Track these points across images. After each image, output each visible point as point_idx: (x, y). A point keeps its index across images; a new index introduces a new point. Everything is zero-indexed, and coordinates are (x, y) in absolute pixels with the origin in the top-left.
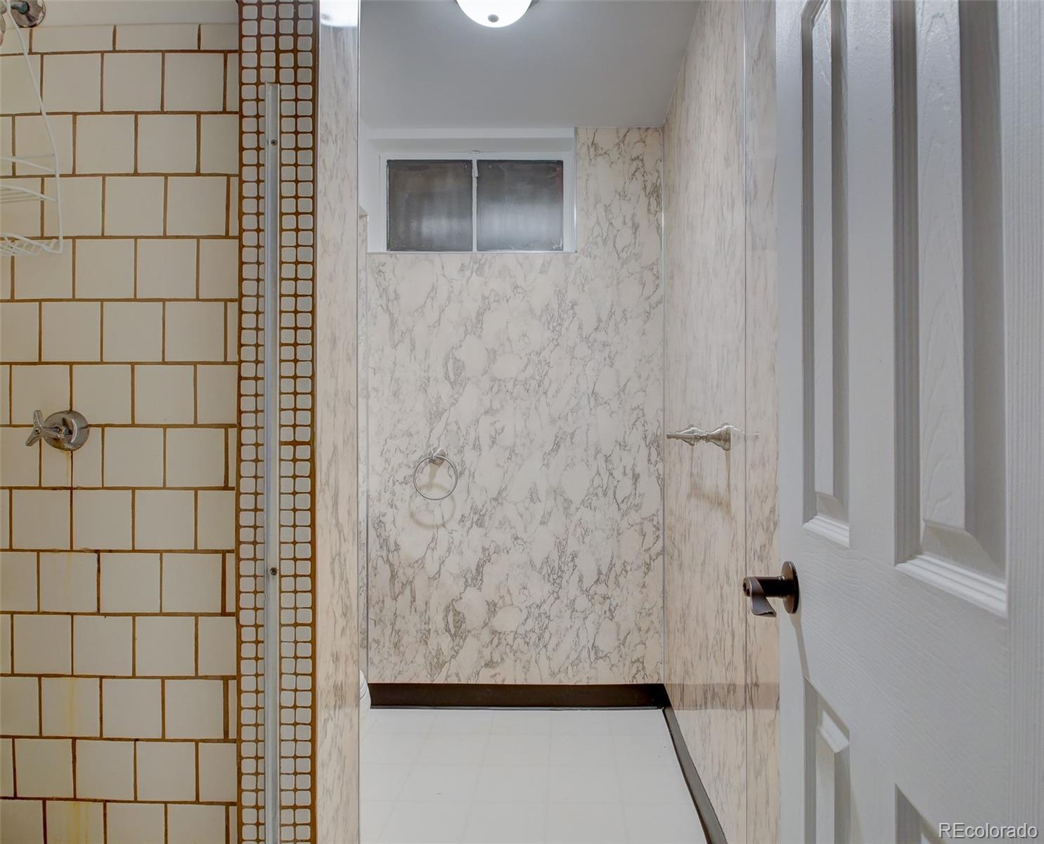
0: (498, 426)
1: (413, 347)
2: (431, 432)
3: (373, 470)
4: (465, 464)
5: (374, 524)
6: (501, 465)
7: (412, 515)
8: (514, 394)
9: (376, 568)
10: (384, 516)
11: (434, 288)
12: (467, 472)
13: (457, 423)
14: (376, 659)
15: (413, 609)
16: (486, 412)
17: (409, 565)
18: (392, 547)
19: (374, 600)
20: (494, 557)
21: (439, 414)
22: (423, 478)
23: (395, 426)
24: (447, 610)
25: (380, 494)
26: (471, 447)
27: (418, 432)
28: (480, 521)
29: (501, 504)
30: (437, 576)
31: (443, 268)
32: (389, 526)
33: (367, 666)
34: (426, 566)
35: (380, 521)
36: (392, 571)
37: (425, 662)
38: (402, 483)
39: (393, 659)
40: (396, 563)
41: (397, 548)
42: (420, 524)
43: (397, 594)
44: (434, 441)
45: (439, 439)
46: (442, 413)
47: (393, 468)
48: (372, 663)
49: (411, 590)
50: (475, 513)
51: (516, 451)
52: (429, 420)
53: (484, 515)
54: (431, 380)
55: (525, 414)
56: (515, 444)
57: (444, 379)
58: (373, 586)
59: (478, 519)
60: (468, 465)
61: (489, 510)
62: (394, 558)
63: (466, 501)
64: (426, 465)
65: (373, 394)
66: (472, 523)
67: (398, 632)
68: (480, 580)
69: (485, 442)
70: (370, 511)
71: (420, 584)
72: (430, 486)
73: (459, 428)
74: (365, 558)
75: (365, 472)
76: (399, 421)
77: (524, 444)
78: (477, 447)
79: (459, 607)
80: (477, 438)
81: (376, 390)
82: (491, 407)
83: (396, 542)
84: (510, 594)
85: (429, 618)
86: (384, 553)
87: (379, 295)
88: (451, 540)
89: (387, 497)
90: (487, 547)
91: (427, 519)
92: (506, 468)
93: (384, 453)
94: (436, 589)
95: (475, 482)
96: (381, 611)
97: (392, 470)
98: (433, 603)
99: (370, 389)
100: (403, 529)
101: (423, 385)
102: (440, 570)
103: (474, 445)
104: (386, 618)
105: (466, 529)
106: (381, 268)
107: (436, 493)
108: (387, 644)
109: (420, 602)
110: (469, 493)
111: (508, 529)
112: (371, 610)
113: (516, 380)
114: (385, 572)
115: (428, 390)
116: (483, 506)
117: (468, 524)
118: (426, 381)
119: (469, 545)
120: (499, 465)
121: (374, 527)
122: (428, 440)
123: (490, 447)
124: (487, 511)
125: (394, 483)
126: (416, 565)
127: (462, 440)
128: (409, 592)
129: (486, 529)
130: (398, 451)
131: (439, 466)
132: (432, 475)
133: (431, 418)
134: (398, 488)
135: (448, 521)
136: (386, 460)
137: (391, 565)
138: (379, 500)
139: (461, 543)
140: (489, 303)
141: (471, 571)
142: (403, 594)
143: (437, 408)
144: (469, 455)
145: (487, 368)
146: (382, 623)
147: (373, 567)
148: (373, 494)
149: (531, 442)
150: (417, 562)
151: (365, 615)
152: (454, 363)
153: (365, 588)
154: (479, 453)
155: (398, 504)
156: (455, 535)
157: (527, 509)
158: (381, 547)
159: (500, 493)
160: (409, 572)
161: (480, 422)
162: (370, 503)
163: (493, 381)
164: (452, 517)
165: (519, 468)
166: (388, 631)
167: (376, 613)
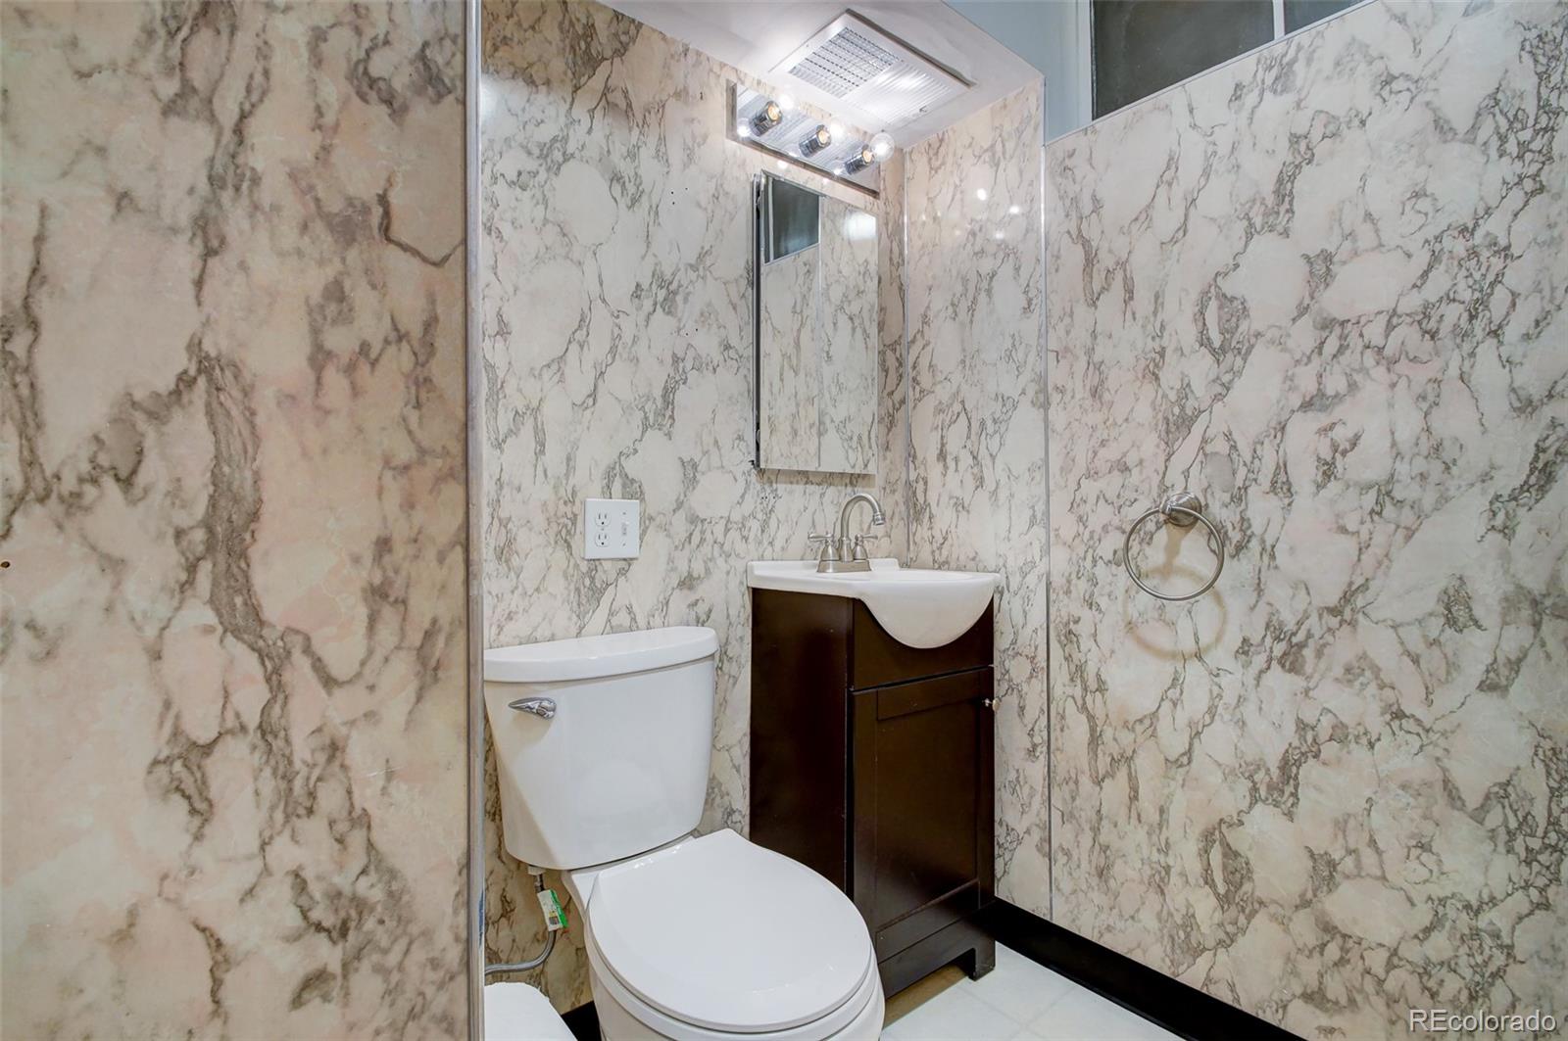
0: (1341, 434)
1: (1130, 293)
2: (1167, 460)
3: (1057, 536)
4: (1250, 527)
5: (1058, 635)
6: (1351, 527)
7: (1130, 626)
8: (1387, 352)
9: (1063, 717)
10: (1076, 622)
11: (1172, 162)
12: (1254, 544)
13: (1228, 436)
14: (1066, 885)
15: (1134, 814)
16: (1307, 405)
17: (1125, 725)
18: (1093, 684)
19: (1060, 774)
20: (1329, 750)
21: (1185, 422)
22: (1154, 556)
23: (1095, 453)
24: (1208, 838)
25: (1069, 582)
26: (1266, 485)
27: (1141, 462)
28: (1291, 658)
29: (1353, 624)
30: (1185, 760)
31: (1191, 111)
32: (1086, 643)
33: (1051, 890)
34: (1160, 733)
35: (1070, 632)
36: (1093, 730)
37: (1161, 930)
38: (1110, 562)
39: (1096, 897)
40: (1099, 714)
41: (1102, 687)
42: (1145, 645)
43: (1100, 777)
44: (1175, 476)
45: (1186, 474)
46: (1193, 419)
47: (1092, 532)
48: (1059, 890)
49: (1130, 774)
50: (1278, 639)
51: (1398, 495)
52: (1163, 434)
53: (1301, 646)
54: (1169, 353)
55: (1424, 398)
56: (1392, 476)
57: (1197, 346)
58: (1058, 749)
59: (1285, 654)
60: (1257, 527)
61: (1317, 637)
62: (1095, 703)
63: (1252, 608)
64: (1158, 528)
65: (1055, 398)
66: (1270, 660)
67: (1105, 849)
68: (1292, 794)
69: (1304, 474)
70: (1052, 611)
71: (1146, 765)
72: (1167, 571)
73: (1234, 447)
74: (1045, 695)
75: (1043, 541)
76: (1103, 443)
77: (1423, 476)
78: (1282, 485)
79: (1237, 839)
80: (1282, 467)
81: (1061, 390)
82: (1319, 390)
83: (1098, 676)
84: (1379, 852)
85: (1167, 843)
86: (1078, 692)
87: (1063, 214)
88: (1216, 690)
89: (1081, 587)
90: (1312, 721)
91: (1162, 639)
92: (1364, 536)
93: (1075, 505)
94: (1183, 786)
95: (1276, 567)
96: (1073, 799)
97: (1091, 538)
98: (1176, 814)
99: (1050, 389)
100: (1113, 652)
101: (1151, 367)
102: (1190, 749)
103: (1274, 483)
104: (1083, 814)
105: (1253, 670)
106: (1068, 163)
107: (1181, 586)
108: (1084, 864)
109: (1147, 805)
110: (1259, 589)
111: (1372, 688)
112: (1055, 791)
113: (1394, 313)
114: (1078, 730)
115: (1160, 375)
116: (1299, 623)
117: (1259, 661)
118: (1158, 357)
119: (1261, 709)
120: (1343, 530)
121: (1059, 642)
122: (1163, 478)
123: (1319, 487)
124: (1309, 635)
125: (1095, 562)
126: (1139, 728)
127: (1242, 472)
128: (1126, 777)
129: (1308, 678)
130: (1102, 501)
131: (1187, 532)
132: (1172, 550)
133: (1168, 432)
134: (1101, 570)
135: (1208, 648)
136: (1080, 518)
137: (1091, 718)
138: (1068, 592)
139: (1241, 700)
140: (1308, 148)
141: (1268, 770)
142: (1113, 777)
143: (1183, 408)
144: (1261, 508)
145: (1307, 301)
146: (1074, 822)
147: (1058, 713)
148: (1058, 581)
149: (1448, 468)
150: (1141, 721)
151: (1045, 797)
152: (1221, 307)
153: (1045, 749)
154: (1287, 501)
155: (1104, 602)
156: (1224, 680)
157: (1436, 642)
158: (1072, 680)
159: (1347, 597)
160: (1127, 738)
161: (1289, 428)
162: (1053, 597)
163: (1324, 327)
164: (1218, 639)
165: (1408, 538)
166: (1086, 840)
167: (1064, 800)
